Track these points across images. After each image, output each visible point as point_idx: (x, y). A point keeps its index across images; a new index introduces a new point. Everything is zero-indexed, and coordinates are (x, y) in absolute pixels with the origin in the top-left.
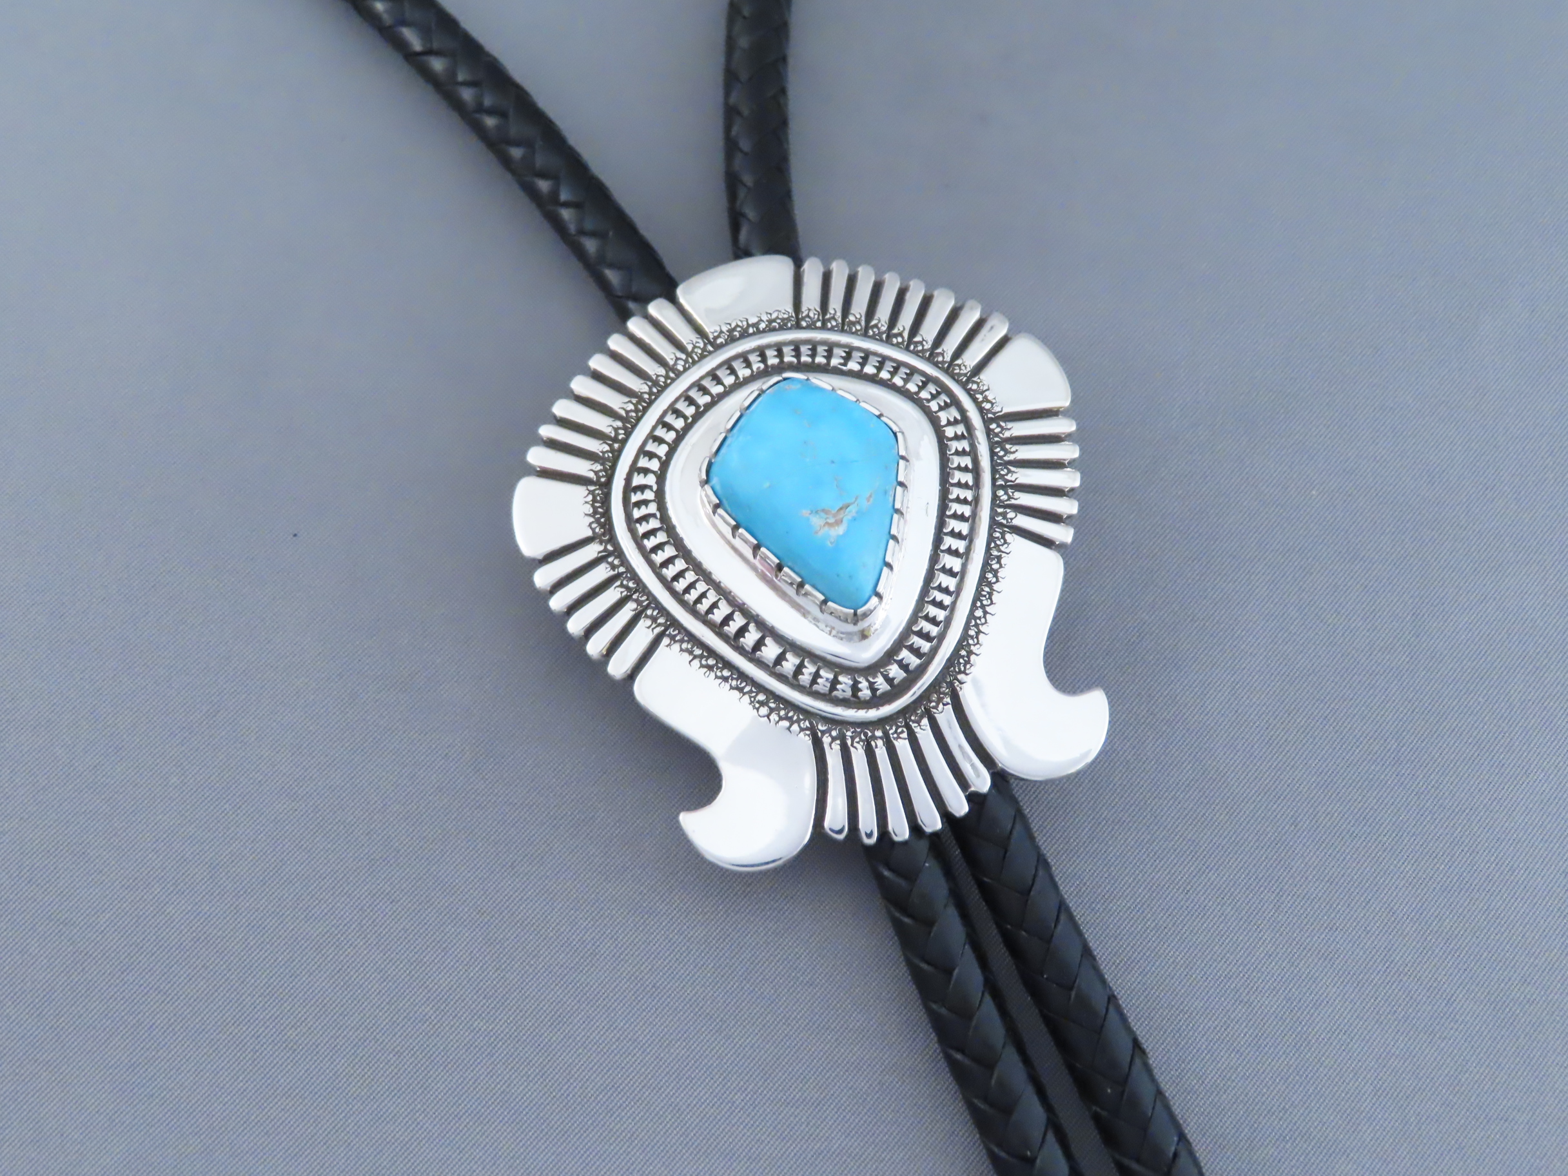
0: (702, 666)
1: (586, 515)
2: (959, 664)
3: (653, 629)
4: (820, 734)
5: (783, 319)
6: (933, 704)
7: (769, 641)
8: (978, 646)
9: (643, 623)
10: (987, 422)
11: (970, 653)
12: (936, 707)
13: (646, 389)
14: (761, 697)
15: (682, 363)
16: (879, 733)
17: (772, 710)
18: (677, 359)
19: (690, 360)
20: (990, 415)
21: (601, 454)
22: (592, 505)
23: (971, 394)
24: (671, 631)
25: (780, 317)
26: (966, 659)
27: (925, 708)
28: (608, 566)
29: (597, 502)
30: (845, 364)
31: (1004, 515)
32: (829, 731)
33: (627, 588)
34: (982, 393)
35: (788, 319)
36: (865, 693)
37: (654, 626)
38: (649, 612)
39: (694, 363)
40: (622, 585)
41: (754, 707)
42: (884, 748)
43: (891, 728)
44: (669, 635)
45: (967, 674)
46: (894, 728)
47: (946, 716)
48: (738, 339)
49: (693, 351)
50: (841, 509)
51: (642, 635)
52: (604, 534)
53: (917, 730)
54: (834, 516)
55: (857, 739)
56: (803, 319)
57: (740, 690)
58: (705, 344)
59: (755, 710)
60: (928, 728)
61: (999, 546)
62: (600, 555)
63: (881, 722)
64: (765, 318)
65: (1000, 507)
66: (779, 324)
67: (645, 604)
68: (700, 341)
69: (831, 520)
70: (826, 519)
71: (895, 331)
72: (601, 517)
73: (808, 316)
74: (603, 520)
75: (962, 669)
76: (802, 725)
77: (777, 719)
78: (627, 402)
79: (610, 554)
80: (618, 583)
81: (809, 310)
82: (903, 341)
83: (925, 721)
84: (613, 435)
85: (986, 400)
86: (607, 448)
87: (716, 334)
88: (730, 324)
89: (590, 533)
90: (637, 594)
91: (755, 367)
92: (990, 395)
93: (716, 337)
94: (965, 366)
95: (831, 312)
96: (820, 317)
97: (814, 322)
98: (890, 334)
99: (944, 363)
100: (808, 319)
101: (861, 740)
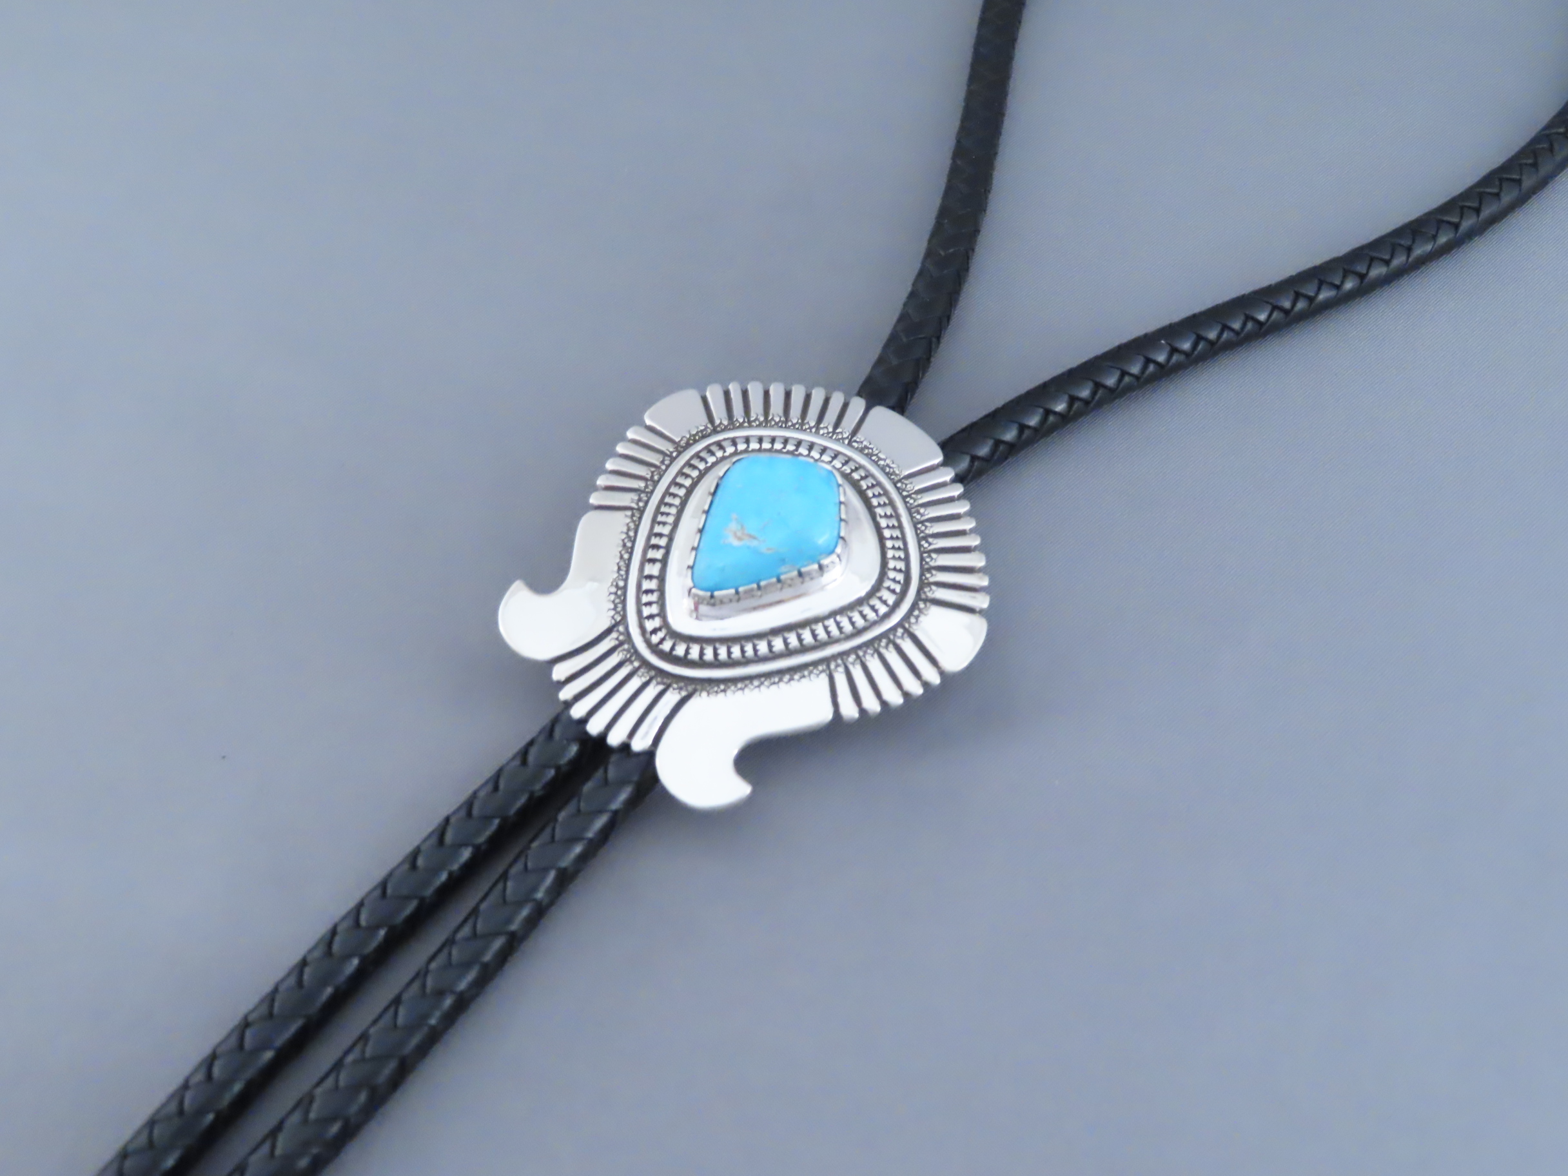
0: (623, 540)
1: (689, 431)
2: (713, 688)
3: (632, 503)
4: (615, 631)
5: (894, 472)
6: (675, 686)
7: (658, 566)
9: (634, 496)
10: (900, 624)
11: (724, 691)
12: (674, 689)
13: (795, 421)
14: (621, 584)
15: (826, 431)
16: (636, 664)
17: (616, 594)
18: (828, 427)
19: (830, 435)
20: (906, 624)
21: (735, 419)
22: (697, 432)
23: (914, 606)
24: (637, 512)
25: (895, 469)
26: (719, 690)
27: (670, 683)
28: (661, 459)
29: (701, 432)
30: (881, 517)
31: (837, 666)
32: (621, 634)
33: (652, 476)
34: (920, 612)
35: (896, 475)
36: (655, 639)
37: (634, 502)
38: (642, 495)
39: (829, 437)
40: (652, 472)
42: (628, 672)
43: (644, 669)
44: (634, 514)
45: (708, 696)
46: (646, 671)
47: (672, 698)
48: (863, 453)
49: (838, 434)
50: (749, 535)
51: (627, 499)
52: (682, 447)
53: (652, 685)
54: (743, 534)
55: (626, 652)
56: (902, 483)
57: (619, 569)
58: (847, 438)
60: (658, 691)
61: (813, 671)
62: (665, 451)
63: (645, 663)
64: (888, 461)
65: (843, 661)
66: (890, 471)
67: (647, 490)
68: (847, 434)
69: (738, 534)
71: (930, 540)
72: (692, 440)
73: (906, 485)
74: (690, 441)
75: (711, 690)
76: (616, 616)
77: (611, 600)
78: (779, 415)
79: (670, 456)
82: (926, 548)
83: (661, 687)
84: (752, 419)
85: (917, 617)
86: (742, 419)
88: (870, 444)
89: (677, 439)
90: (650, 483)
91: (845, 468)
92: (922, 618)
93: (855, 441)
94: (933, 593)
95: (919, 496)
96: (911, 492)
97: (904, 490)
98: (925, 538)
99: (927, 579)
100: (904, 486)
101: (626, 655)
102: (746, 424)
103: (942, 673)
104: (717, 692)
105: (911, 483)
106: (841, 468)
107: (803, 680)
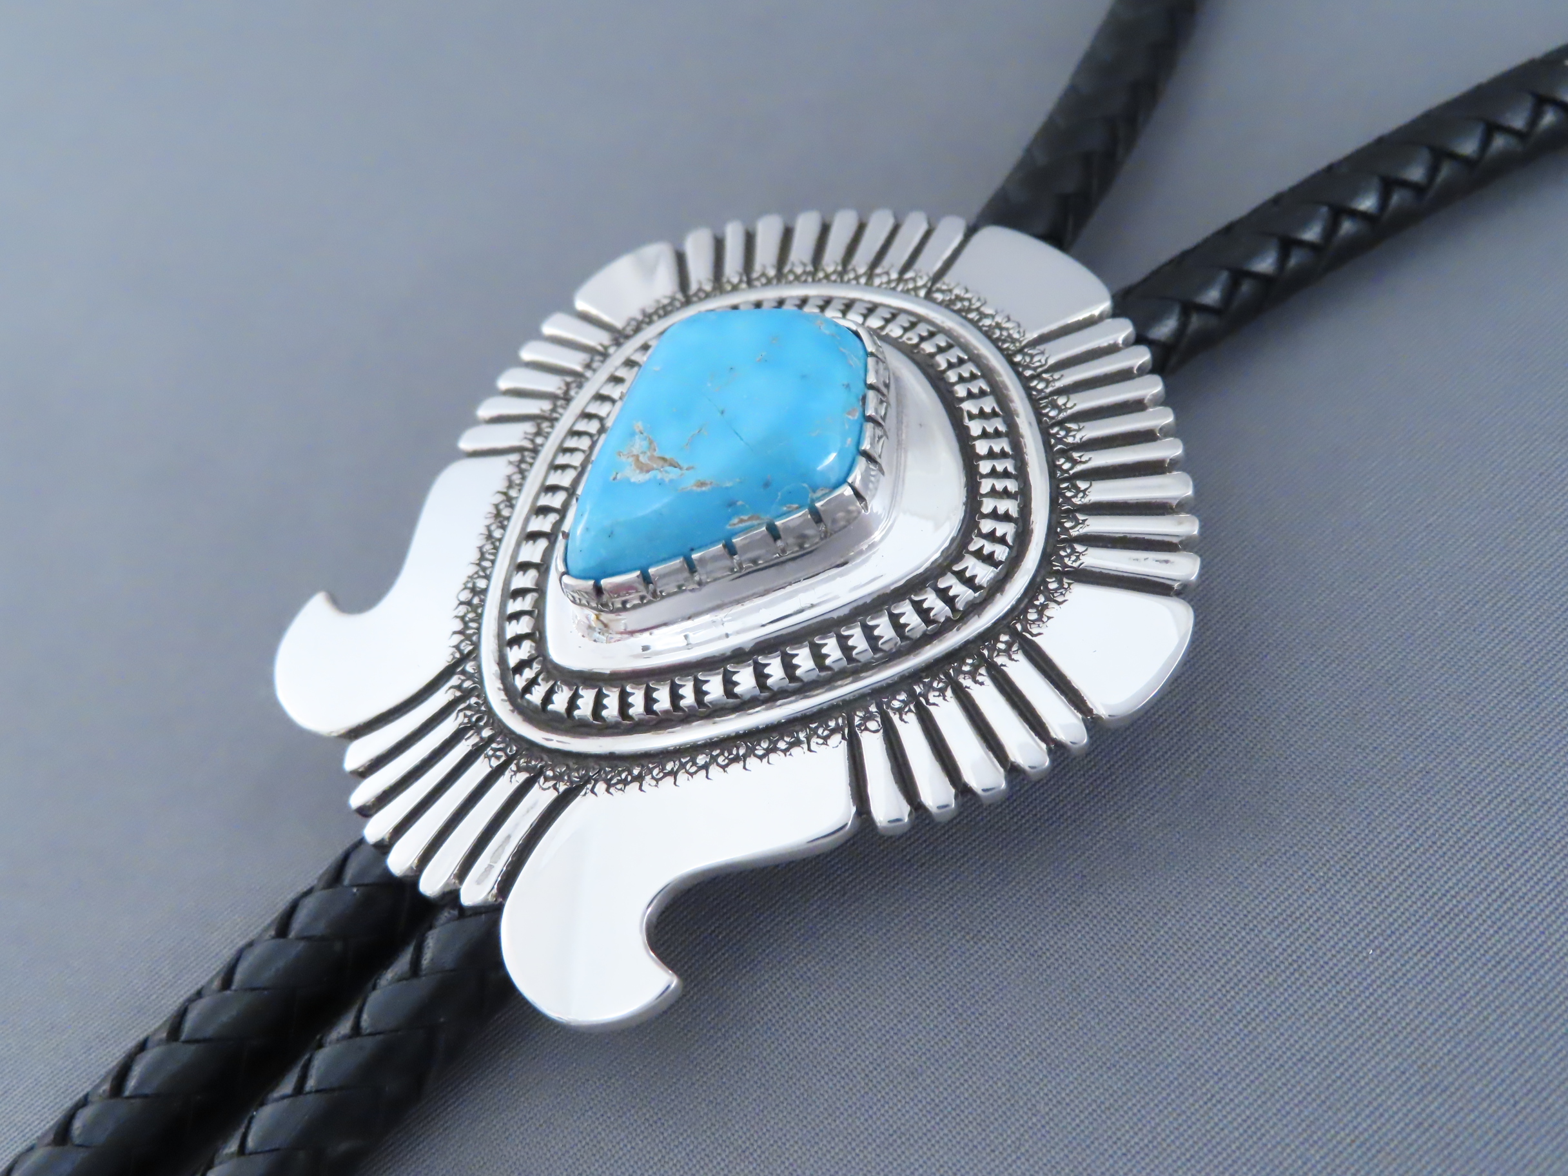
0: (497, 505)
1: (644, 311)
2: (620, 774)
3: (525, 439)
4: (459, 669)
5: (1010, 336)
6: (550, 773)
7: (542, 544)
8: (654, 783)
9: (530, 427)
10: (1003, 625)
11: (640, 777)
12: (547, 779)
13: (830, 269)
14: (479, 584)
15: (885, 279)
16: (486, 733)
17: (468, 603)
19: (893, 285)
20: (1019, 627)
21: (725, 279)
22: (658, 309)
23: (1035, 588)
24: (528, 454)
25: (1011, 332)
26: (629, 778)
27: (542, 767)
28: (587, 361)
29: (663, 308)
30: (971, 417)
31: (869, 717)
32: (466, 677)
33: (567, 391)
34: (1048, 599)
35: (1013, 341)
36: (520, 681)
37: (530, 437)
38: (543, 424)
39: (894, 289)
40: (568, 385)
41: (465, 584)
42: (470, 748)
43: (499, 743)
44: (523, 457)
45: (608, 790)
46: (501, 746)
47: (540, 797)
48: (952, 309)
49: (908, 281)
50: (664, 459)
51: (513, 435)
52: (625, 335)
53: (508, 773)
54: (651, 458)
55: (469, 713)
56: (1024, 355)
57: (481, 558)
58: (924, 286)
60: (517, 785)
61: (816, 733)
62: (599, 348)
63: (501, 729)
64: (1000, 318)
65: (879, 706)
66: (1001, 335)
67: (550, 415)
68: (925, 279)
69: (642, 459)
70: (642, 452)
71: (1075, 455)
72: (647, 324)
73: (1032, 357)
75: (614, 781)
76: (462, 645)
77: (461, 614)
78: (804, 264)
79: (602, 353)
80: (570, 380)
82: (1067, 471)
83: (522, 777)
84: (755, 274)
85: (1041, 610)
86: (736, 280)
88: (967, 291)
89: (621, 326)
90: (561, 402)
91: (908, 335)
92: (1053, 610)
93: (939, 290)
94: (1078, 558)
95: (1056, 376)
96: (1039, 370)
97: (1027, 367)
98: (1066, 453)
99: (1066, 530)
100: (1028, 359)
101: (470, 717)
102: (744, 286)
103: (1092, 721)
104: (625, 783)
105: (1042, 353)
106: (901, 337)
107: (795, 751)
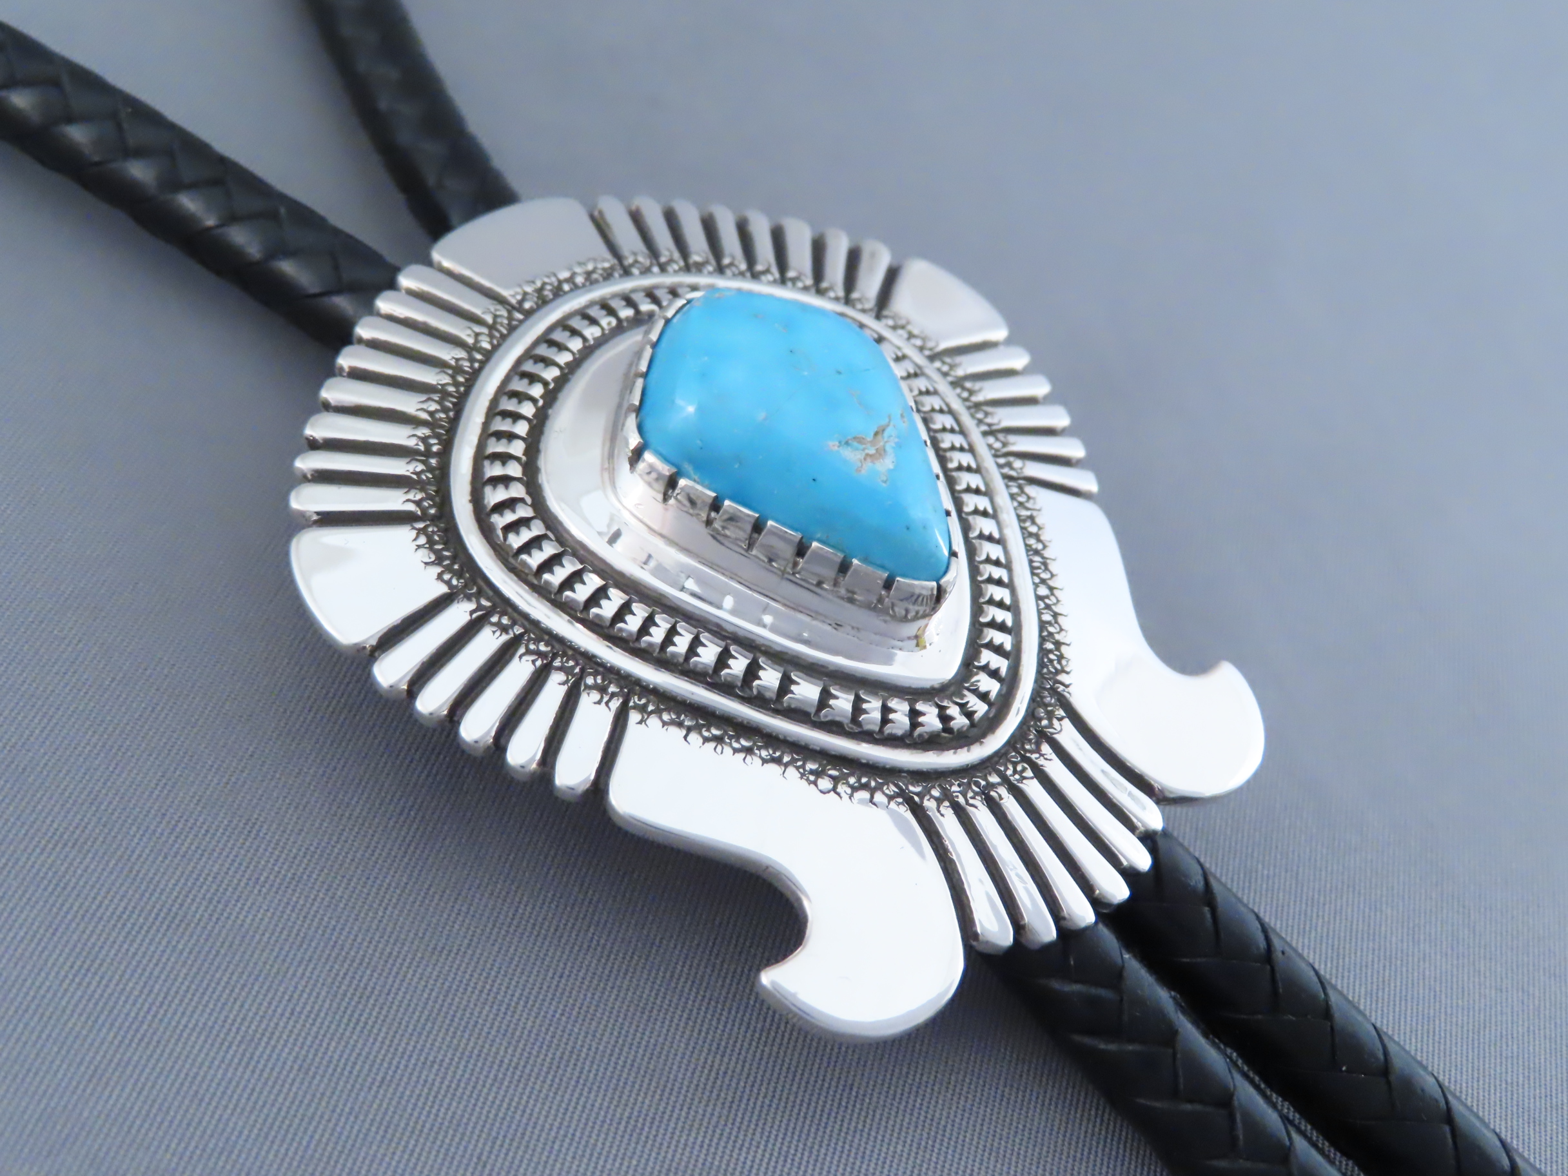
0: (705, 740)
1: (426, 563)
2: (1053, 662)
3: (607, 704)
4: (916, 799)
5: (604, 270)
6: (1045, 722)
8: (1063, 633)
9: (587, 701)
11: (1058, 644)
12: (1051, 725)
13: (447, 380)
14: (812, 765)
15: (486, 339)
16: (995, 779)
17: (836, 780)
18: (477, 335)
20: (928, 352)
21: (415, 477)
22: (431, 549)
24: (635, 700)
25: (599, 266)
26: (1057, 653)
27: (1038, 732)
28: (494, 629)
29: (437, 543)
32: (926, 791)
33: (540, 654)
34: (904, 327)
35: (612, 268)
36: (960, 723)
37: (606, 698)
38: (590, 681)
39: (504, 337)
40: (529, 652)
41: (810, 782)
42: (1011, 797)
43: (1007, 769)
44: (636, 708)
45: (1068, 673)
46: (1010, 767)
47: (1068, 736)
48: (552, 300)
49: (495, 322)
50: (876, 434)
51: (594, 717)
52: (466, 586)
53: (1041, 762)
54: (873, 443)
55: (970, 794)
56: (632, 265)
57: (778, 761)
58: (509, 312)
59: (812, 786)
60: (1053, 755)
61: (1025, 503)
62: (474, 616)
64: (577, 270)
65: (1001, 456)
66: (601, 275)
67: (576, 670)
68: (500, 308)
69: (872, 451)
70: (864, 450)
72: (453, 563)
73: (636, 261)
74: (456, 567)
75: (1059, 667)
76: (887, 792)
77: (849, 791)
78: (426, 402)
79: (489, 613)
80: (522, 650)
81: (635, 254)
83: (1046, 748)
84: (422, 447)
86: (420, 467)
87: (519, 297)
89: (443, 589)
90: (559, 659)
91: (605, 323)
92: (920, 328)
93: (521, 303)
96: (651, 259)
99: (839, 295)
101: (976, 794)
104: (1061, 658)
